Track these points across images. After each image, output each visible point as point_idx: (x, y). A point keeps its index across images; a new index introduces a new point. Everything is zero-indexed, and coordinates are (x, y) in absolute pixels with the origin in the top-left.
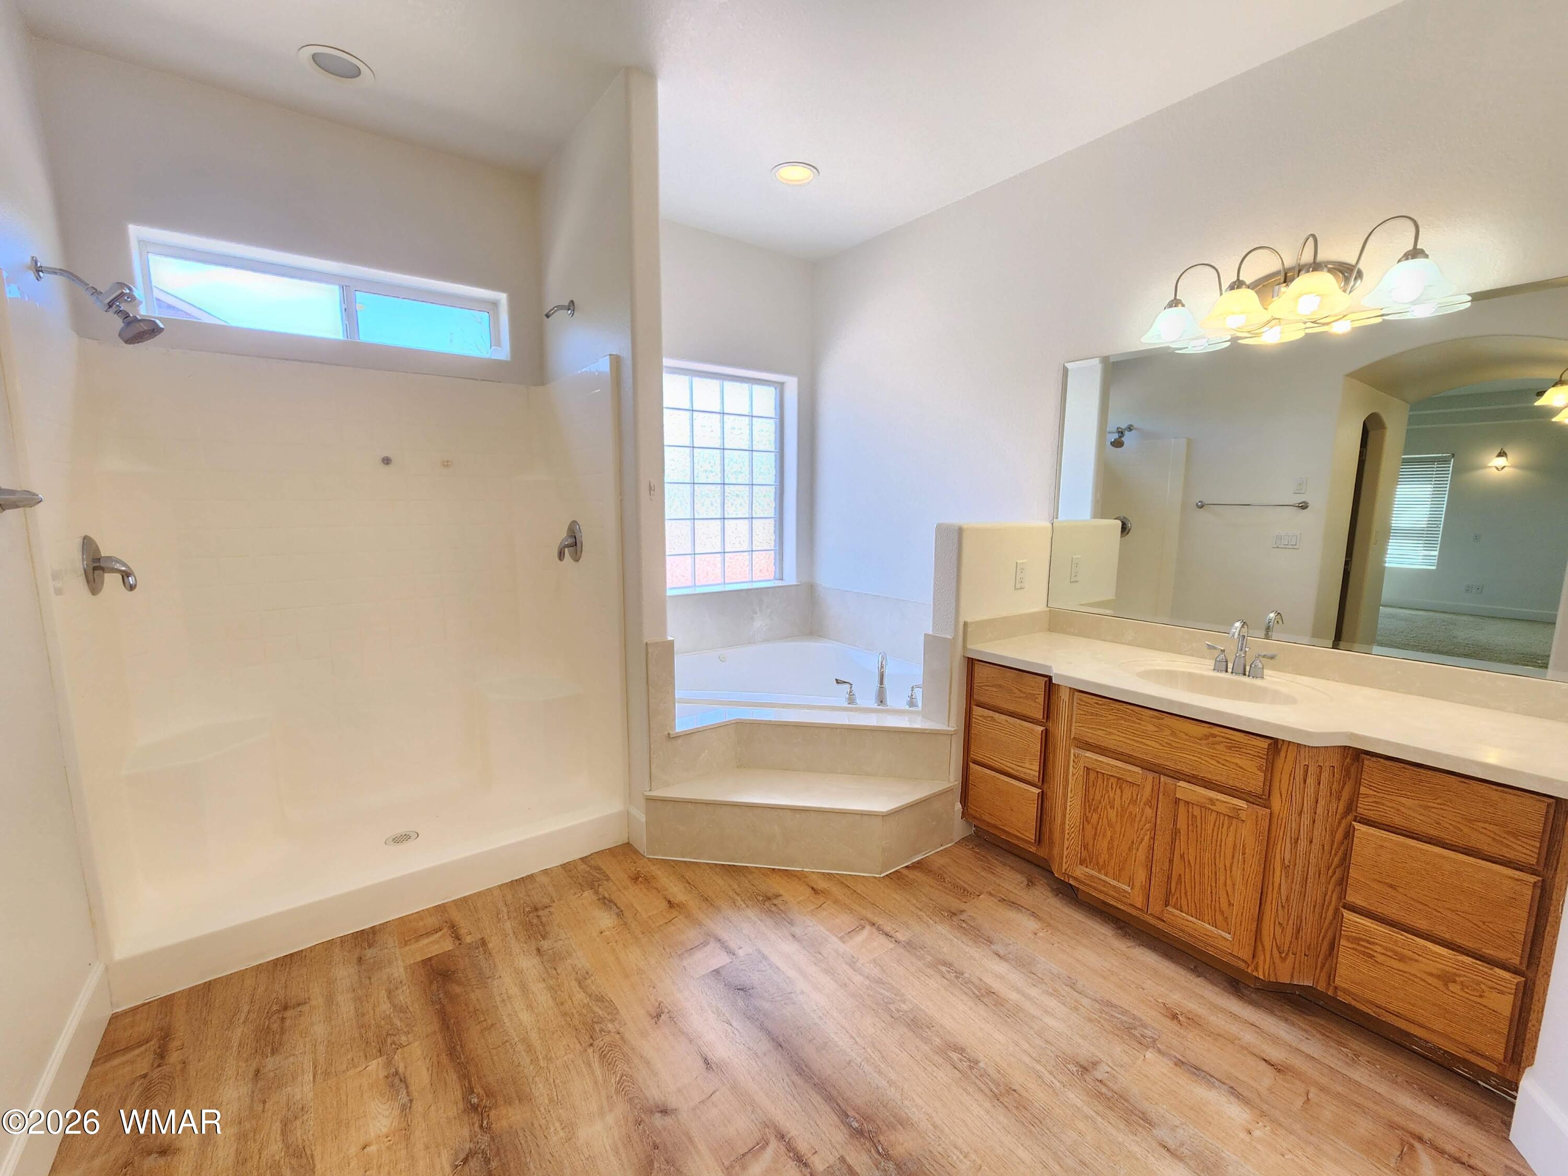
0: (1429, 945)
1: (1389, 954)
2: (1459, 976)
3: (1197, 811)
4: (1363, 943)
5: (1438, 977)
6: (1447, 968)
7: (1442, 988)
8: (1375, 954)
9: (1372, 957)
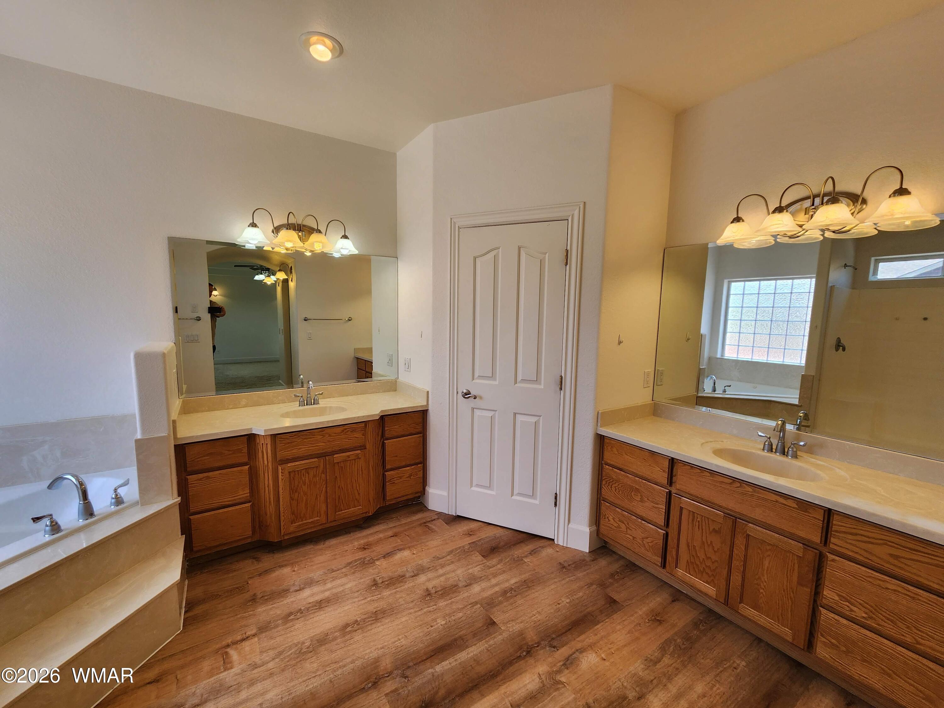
0: (405, 469)
1: (398, 479)
3: (342, 465)
4: (391, 480)
5: (408, 477)
6: (410, 473)
7: (410, 480)
8: (394, 481)
9: (394, 483)
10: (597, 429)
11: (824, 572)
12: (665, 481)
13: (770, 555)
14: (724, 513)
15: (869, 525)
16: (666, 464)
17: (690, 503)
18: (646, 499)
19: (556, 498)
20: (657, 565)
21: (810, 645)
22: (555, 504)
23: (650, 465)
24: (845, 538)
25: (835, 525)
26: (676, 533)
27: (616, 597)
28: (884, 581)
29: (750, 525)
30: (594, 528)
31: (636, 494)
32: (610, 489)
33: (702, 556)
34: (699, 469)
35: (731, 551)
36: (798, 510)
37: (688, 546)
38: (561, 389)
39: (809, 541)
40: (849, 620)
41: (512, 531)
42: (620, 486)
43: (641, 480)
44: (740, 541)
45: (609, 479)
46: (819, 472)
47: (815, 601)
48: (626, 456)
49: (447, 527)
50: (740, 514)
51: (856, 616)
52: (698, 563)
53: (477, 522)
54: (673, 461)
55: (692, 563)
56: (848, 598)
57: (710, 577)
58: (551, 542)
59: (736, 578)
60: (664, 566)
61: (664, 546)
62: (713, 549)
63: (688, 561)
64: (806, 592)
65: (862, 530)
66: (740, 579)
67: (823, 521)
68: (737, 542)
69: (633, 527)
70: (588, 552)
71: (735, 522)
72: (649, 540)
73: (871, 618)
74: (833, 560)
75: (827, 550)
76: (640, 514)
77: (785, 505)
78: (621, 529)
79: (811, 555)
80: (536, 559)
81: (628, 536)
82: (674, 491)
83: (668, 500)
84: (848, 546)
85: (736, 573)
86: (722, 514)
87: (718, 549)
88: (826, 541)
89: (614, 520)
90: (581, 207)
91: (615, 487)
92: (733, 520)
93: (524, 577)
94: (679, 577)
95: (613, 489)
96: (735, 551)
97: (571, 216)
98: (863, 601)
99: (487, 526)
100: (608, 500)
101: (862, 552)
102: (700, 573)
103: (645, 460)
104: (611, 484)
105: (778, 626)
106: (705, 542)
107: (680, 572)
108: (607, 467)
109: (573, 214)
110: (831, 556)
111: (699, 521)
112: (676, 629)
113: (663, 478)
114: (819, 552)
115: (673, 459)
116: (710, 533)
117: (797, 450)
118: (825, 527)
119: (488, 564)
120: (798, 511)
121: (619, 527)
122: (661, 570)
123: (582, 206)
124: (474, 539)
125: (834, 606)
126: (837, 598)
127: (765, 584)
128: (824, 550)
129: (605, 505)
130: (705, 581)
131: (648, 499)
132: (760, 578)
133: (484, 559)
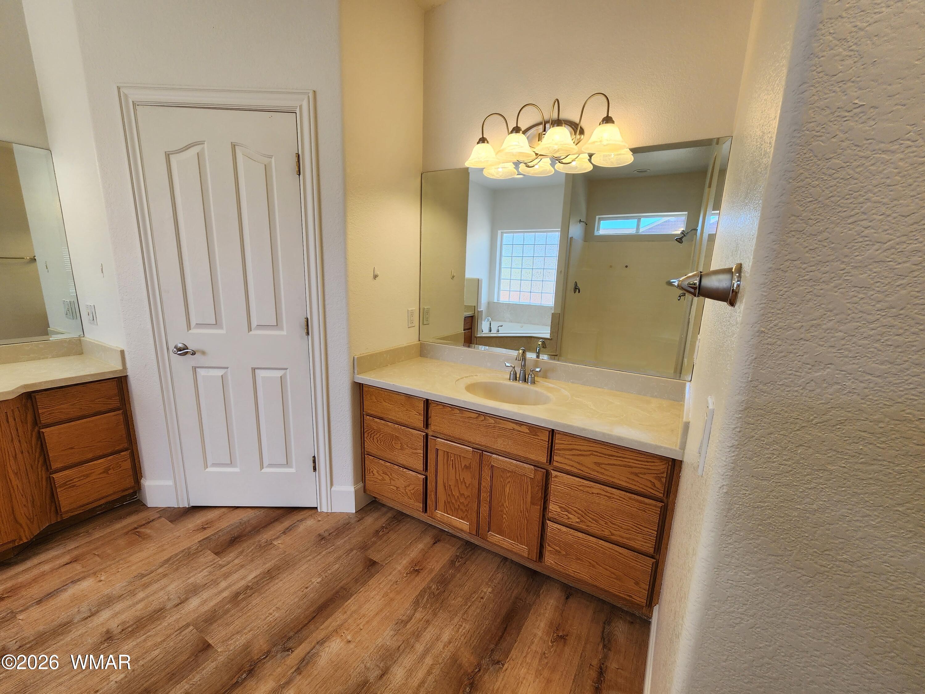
0: (95, 462)
1: (82, 478)
2: (111, 466)
4: (68, 483)
5: (104, 472)
6: (106, 466)
7: (107, 475)
8: (75, 484)
9: (74, 486)
10: (354, 376)
11: (550, 489)
12: (421, 425)
13: (509, 482)
14: (472, 448)
15: (581, 439)
16: (421, 406)
17: (444, 444)
18: (405, 446)
19: (314, 462)
20: (419, 511)
21: (541, 555)
22: (314, 469)
23: (407, 410)
24: (564, 454)
25: (557, 444)
26: (434, 476)
27: (376, 557)
28: (590, 487)
29: (494, 455)
30: (361, 485)
31: (396, 442)
32: (372, 441)
33: (456, 493)
34: (450, 407)
35: (480, 484)
36: (529, 434)
37: (445, 487)
38: (308, 333)
39: (538, 462)
40: (567, 527)
41: (266, 509)
42: (381, 436)
43: (400, 426)
44: (486, 473)
45: (370, 430)
46: (549, 394)
47: (544, 516)
48: (384, 403)
49: (172, 526)
50: (486, 447)
51: (572, 522)
52: (454, 501)
53: (219, 509)
54: (427, 402)
55: (449, 502)
56: (567, 508)
57: (464, 512)
58: (313, 511)
59: (484, 509)
60: (425, 511)
61: (424, 491)
62: (466, 486)
63: (445, 502)
64: (536, 510)
65: (575, 445)
66: (487, 509)
67: (548, 442)
68: (484, 474)
69: (396, 477)
70: (354, 512)
71: (481, 456)
72: (411, 487)
73: (582, 521)
74: (556, 477)
75: (552, 468)
76: (402, 462)
77: (520, 431)
78: (385, 482)
79: (540, 474)
80: (289, 538)
81: (392, 487)
82: (430, 433)
83: (425, 443)
84: (566, 461)
85: (485, 505)
86: (471, 449)
87: (469, 485)
88: (550, 460)
89: (378, 473)
90: (310, 97)
91: (377, 438)
92: (480, 453)
93: (268, 566)
94: (439, 519)
95: (375, 441)
96: (483, 484)
97: (298, 108)
98: (577, 508)
99: (232, 512)
100: (371, 453)
101: (575, 465)
102: (455, 511)
103: (402, 404)
104: (372, 435)
105: (518, 545)
106: (459, 479)
107: (439, 513)
108: (368, 417)
109: (301, 105)
110: (554, 473)
111: (452, 460)
112: (433, 575)
113: (419, 422)
114: (545, 471)
115: (427, 400)
116: (463, 470)
117: (534, 376)
118: (550, 447)
119: (220, 562)
120: (529, 436)
121: (383, 479)
122: (423, 514)
123: (311, 95)
124: (208, 533)
125: (557, 517)
126: (559, 510)
127: (507, 509)
128: (550, 468)
129: (368, 459)
130: (460, 517)
131: (407, 446)
132: (503, 505)
133: (216, 557)
